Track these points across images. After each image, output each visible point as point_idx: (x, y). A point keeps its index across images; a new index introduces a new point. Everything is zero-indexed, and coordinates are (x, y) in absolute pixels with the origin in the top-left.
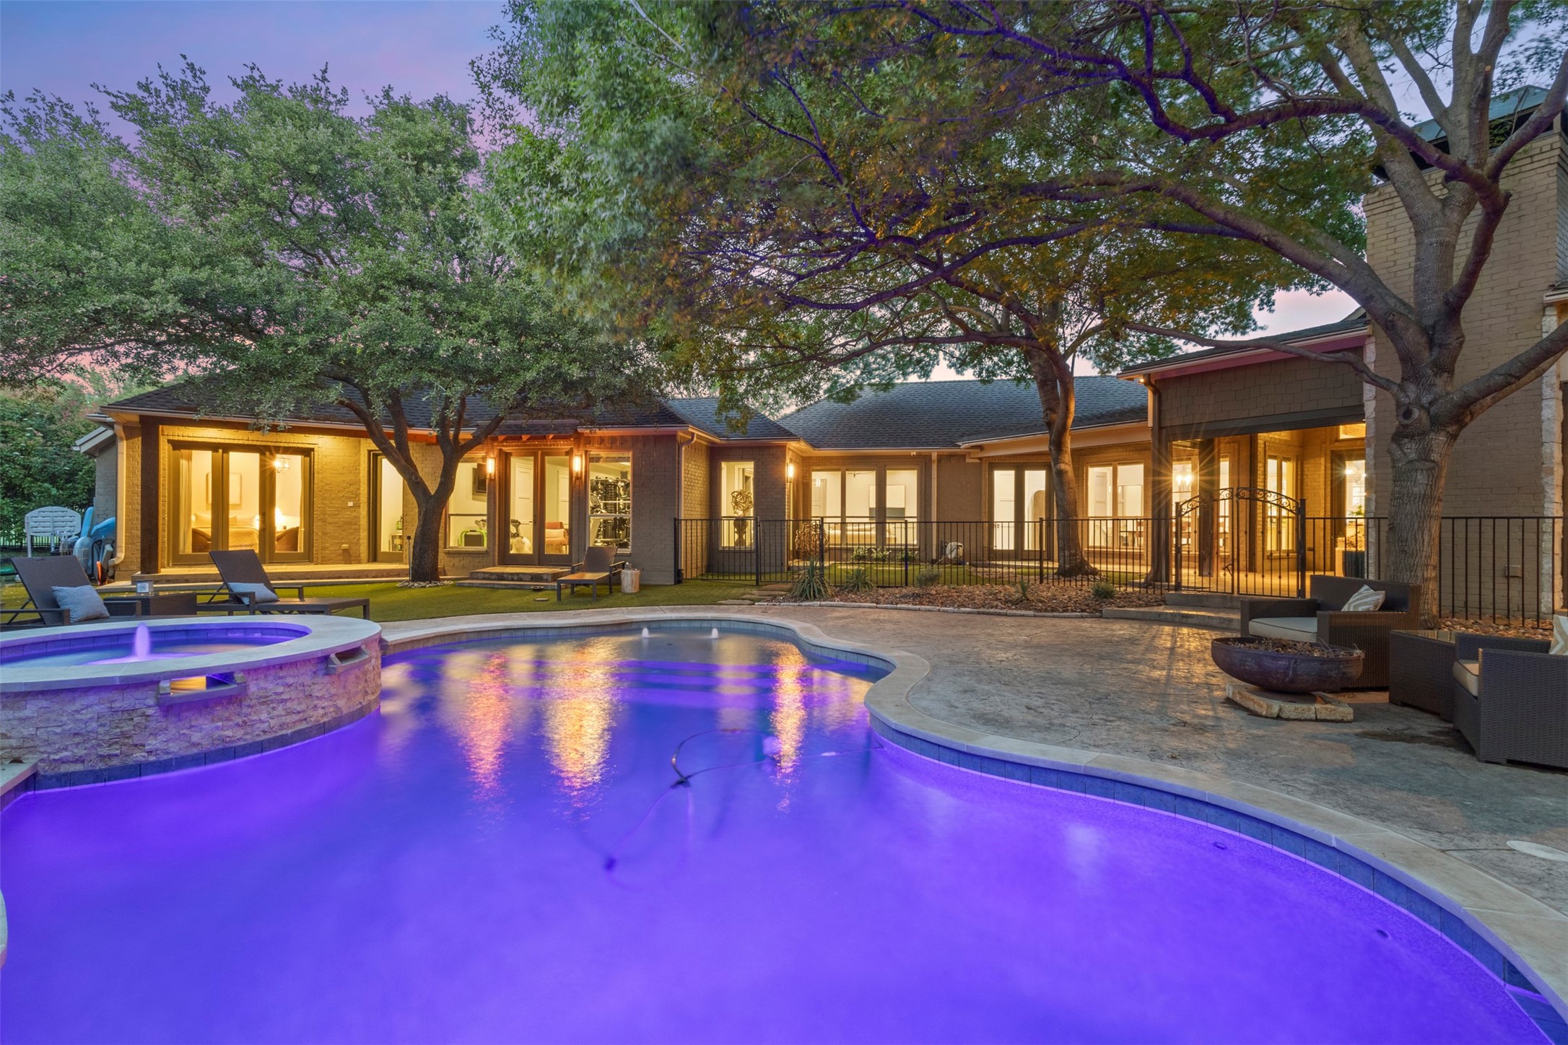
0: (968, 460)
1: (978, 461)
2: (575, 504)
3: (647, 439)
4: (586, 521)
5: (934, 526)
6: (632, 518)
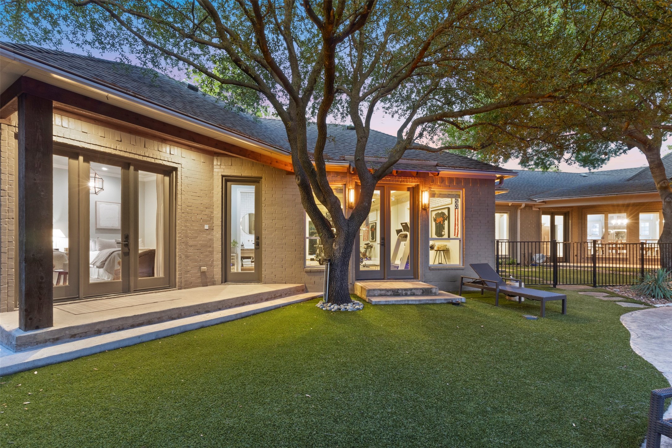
0: (534, 209)
1: (538, 209)
2: (422, 229)
3: (475, 181)
4: (428, 243)
5: (519, 244)
6: (464, 241)
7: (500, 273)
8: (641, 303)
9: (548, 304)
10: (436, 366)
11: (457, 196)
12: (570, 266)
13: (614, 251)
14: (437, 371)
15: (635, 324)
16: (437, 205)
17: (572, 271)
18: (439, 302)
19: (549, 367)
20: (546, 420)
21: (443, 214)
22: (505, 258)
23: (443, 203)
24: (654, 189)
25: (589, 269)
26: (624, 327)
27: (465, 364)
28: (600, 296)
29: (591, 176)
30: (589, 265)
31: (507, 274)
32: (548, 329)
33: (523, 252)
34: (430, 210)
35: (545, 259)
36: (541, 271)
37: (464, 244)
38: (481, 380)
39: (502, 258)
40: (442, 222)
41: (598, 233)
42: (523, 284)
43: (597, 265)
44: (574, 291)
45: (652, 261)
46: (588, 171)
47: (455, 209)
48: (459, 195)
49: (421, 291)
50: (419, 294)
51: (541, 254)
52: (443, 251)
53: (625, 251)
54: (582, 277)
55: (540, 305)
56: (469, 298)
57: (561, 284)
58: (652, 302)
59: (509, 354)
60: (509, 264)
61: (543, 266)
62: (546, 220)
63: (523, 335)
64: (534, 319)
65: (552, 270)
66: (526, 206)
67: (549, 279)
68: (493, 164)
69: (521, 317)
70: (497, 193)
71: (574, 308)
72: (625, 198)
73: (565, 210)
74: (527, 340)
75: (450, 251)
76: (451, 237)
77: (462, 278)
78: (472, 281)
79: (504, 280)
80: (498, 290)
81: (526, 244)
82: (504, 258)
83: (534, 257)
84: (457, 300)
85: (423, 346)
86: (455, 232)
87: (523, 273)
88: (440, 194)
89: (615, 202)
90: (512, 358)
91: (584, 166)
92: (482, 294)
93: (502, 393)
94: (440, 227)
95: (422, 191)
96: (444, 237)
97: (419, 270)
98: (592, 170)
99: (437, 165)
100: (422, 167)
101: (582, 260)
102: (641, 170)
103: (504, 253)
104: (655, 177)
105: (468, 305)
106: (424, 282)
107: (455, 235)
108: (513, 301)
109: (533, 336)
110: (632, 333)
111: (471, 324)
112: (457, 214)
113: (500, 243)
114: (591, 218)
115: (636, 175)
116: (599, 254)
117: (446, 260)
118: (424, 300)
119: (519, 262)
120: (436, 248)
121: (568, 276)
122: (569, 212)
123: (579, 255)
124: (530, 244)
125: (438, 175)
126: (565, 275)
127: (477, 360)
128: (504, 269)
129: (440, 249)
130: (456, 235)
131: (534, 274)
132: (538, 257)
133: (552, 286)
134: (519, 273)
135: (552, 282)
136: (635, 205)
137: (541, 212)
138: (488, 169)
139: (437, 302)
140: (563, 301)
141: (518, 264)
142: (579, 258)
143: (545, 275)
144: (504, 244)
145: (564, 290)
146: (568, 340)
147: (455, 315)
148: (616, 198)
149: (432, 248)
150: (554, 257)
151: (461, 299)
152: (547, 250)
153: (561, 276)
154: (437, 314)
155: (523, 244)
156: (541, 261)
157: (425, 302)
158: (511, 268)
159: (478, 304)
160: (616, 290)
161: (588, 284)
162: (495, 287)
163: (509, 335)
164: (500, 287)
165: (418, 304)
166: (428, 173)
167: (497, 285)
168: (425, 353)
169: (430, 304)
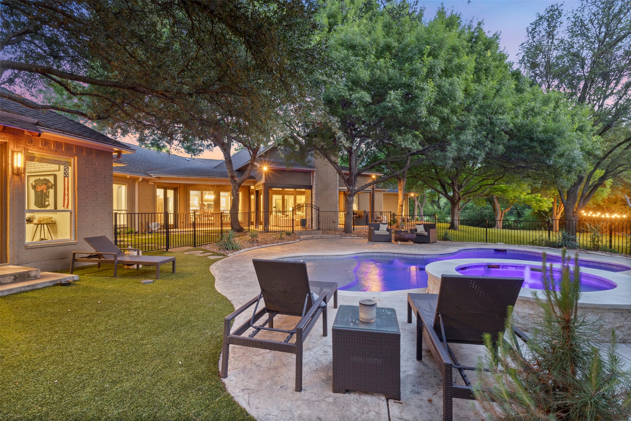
0: (150, 183)
1: (153, 184)
2: (12, 199)
3: (90, 151)
4: (24, 215)
5: (137, 215)
6: (77, 213)
7: (118, 243)
8: (221, 255)
9: (162, 267)
10: (38, 366)
11: (67, 164)
12: (178, 232)
13: (206, 218)
14: (41, 372)
15: (217, 271)
16: (36, 170)
17: (180, 235)
18: (42, 286)
19: (163, 322)
20: (160, 369)
21: (48, 181)
22: (124, 228)
23: (46, 168)
24: (228, 177)
25: (191, 233)
26: (212, 274)
27: (79, 349)
28: (198, 253)
29: (192, 161)
30: (191, 229)
31: (126, 243)
32: (161, 289)
33: (140, 222)
34: (27, 174)
35: (159, 227)
36: (156, 237)
37: (77, 216)
38: (98, 360)
39: (120, 228)
40: (45, 191)
41: (197, 204)
42: (140, 252)
43: (196, 229)
44: (181, 252)
45: (226, 224)
46: (190, 157)
47: (65, 177)
48: (70, 163)
49: (13, 277)
50: (9, 281)
51: (156, 223)
52: (47, 224)
53: (212, 218)
54: (187, 240)
55: (155, 269)
56: (84, 274)
57: (172, 247)
58: (226, 253)
59: (128, 322)
60: (128, 233)
61: (158, 232)
62: (160, 193)
63: (140, 300)
64: (150, 282)
65: (165, 235)
66: (143, 180)
67: (162, 244)
68: (109, 136)
69: (139, 283)
70: (115, 165)
71: (181, 266)
72: (212, 180)
73: (175, 186)
74: (144, 304)
75: (57, 224)
76: (58, 209)
77: (74, 254)
78: (87, 255)
79: (123, 251)
80: (116, 261)
81: (143, 215)
82: (122, 228)
83: (150, 225)
84: (68, 280)
85: (17, 349)
86: (64, 203)
87: (140, 241)
88: (43, 158)
89: (206, 183)
90: (131, 325)
91: (188, 153)
92: (99, 267)
93: (121, 363)
94: (42, 196)
95: (13, 152)
96: (48, 208)
97: (8, 251)
98: (193, 157)
99: (37, 124)
100: (13, 121)
101: (187, 226)
102: (221, 162)
103: (122, 223)
104: (228, 169)
105: (81, 283)
106: (17, 265)
107: (64, 206)
108: (131, 269)
109: (149, 299)
110: (216, 277)
111: (85, 303)
112: (66, 183)
113: (118, 215)
114: (192, 193)
115: (219, 165)
116: (198, 221)
117: (52, 234)
118: (18, 288)
119: (137, 230)
120: (35, 221)
121: (177, 240)
122: (177, 188)
123: (184, 222)
124: (147, 215)
125: (40, 135)
126: (174, 239)
127: (93, 340)
128: (122, 239)
129: (42, 222)
130: (66, 206)
131: (150, 241)
132: (153, 225)
133: (165, 250)
134: (137, 241)
135: (165, 247)
136: (217, 186)
137: (156, 186)
138: (105, 141)
139: (39, 287)
140: (173, 262)
141: (136, 233)
142: (184, 224)
143: (159, 241)
144: (122, 216)
145: (174, 252)
146: (176, 294)
147: (65, 297)
148: (207, 180)
149: (30, 221)
150: (166, 226)
151: (73, 277)
152: (160, 219)
153: (172, 240)
154: (38, 302)
155: (140, 215)
156: (156, 229)
157: (19, 290)
158: (130, 236)
159: (94, 279)
160: (208, 247)
161: (190, 245)
162: (113, 259)
163: (128, 303)
164: (119, 259)
165: (8, 295)
166: (23, 131)
167: (115, 256)
168: (22, 356)
169: (27, 291)
